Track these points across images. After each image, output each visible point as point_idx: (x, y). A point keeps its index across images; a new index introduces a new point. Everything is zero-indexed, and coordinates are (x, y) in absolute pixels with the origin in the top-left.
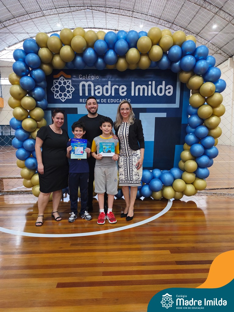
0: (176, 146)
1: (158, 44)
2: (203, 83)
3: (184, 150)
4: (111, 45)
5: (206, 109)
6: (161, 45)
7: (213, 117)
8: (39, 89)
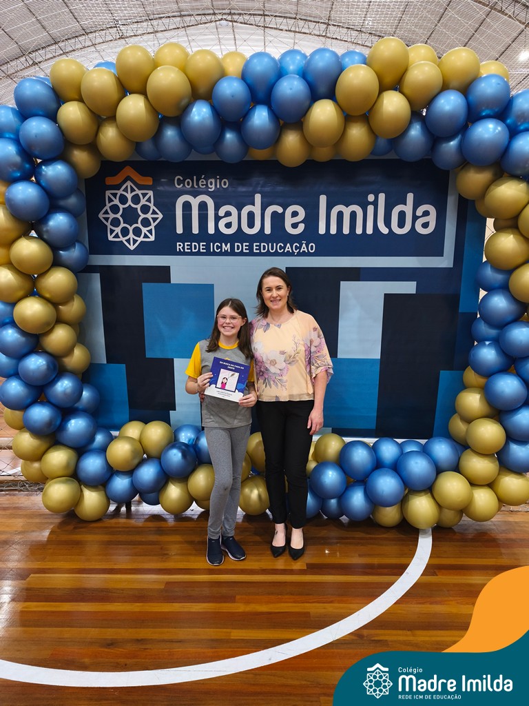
1: (397, 86)
3: (464, 387)
4: (260, 89)
6: (406, 91)
8: (61, 218)
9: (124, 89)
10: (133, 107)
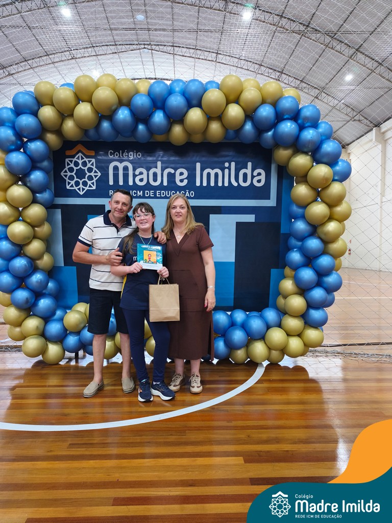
0: (272, 269)
1: (237, 101)
2: (313, 166)
3: (284, 277)
4: (158, 102)
5: (319, 209)
6: (242, 104)
7: (331, 221)
8: (38, 173)
9: (79, 99)
10: (84, 110)
